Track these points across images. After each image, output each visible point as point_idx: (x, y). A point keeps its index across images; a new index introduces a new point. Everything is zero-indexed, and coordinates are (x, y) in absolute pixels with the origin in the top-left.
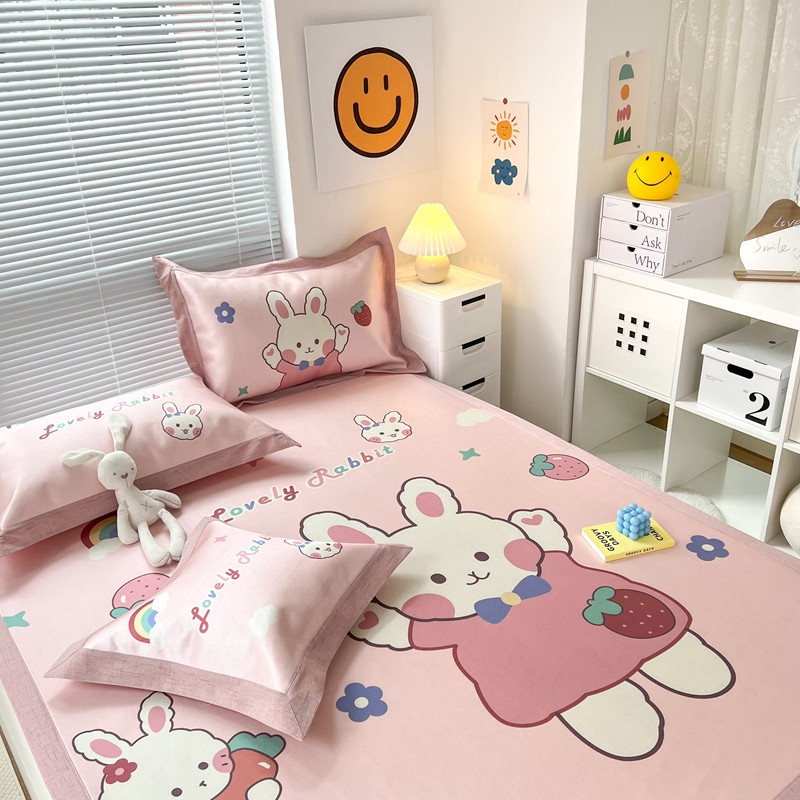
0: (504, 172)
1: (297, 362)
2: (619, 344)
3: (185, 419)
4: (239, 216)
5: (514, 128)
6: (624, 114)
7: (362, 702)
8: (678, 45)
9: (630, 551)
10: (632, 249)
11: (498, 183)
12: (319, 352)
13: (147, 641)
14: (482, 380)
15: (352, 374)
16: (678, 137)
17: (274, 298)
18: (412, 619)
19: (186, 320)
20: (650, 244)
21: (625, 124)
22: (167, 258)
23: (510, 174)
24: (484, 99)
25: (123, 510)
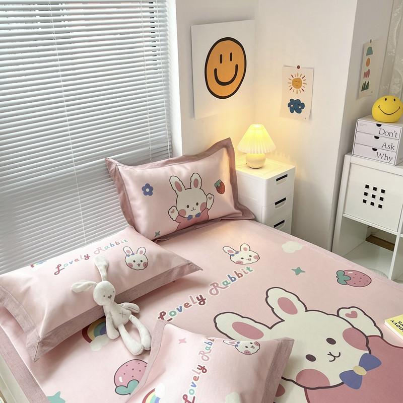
1: (187, 216)
2: (365, 201)
3: (138, 257)
4: (151, 133)
5: (303, 82)
6: (367, 74)
8: (395, 36)
10: (375, 150)
11: (292, 112)
12: (198, 210)
14: (283, 221)
16: (393, 87)
17: (174, 180)
19: (124, 194)
20: (387, 147)
21: (367, 80)
22: (113, 159)
23: (300, 107)
24: (285, 66)
25: (109, 318)
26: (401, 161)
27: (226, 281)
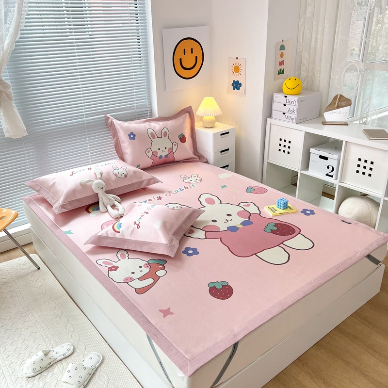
0: (236, 85)
1: (158, 156)
2: (280, 150)
3: (121, 171)
4: (136, 100)
5: (240, 68)
6: (282, 63)
7: (191, 252)
8: (301, 39)
9: (281, 213)
10: (284, 114)
11: (234, 89)
12: (166, 153)
13: (119, 232)
14: (228, 166)
15: (179, 162)
16: (302, 72)
17: (150, 131)
18: (206, 231)
19: (117, 139)
20: (291, 111)
21: (282, 67)
22: (110, 115)
23: (239, 86)
24: (229, 58)
26: (303, 120)
27: (177, 191)
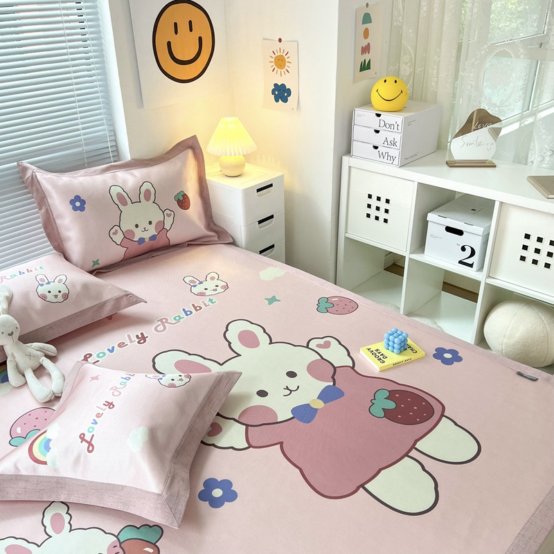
0: (281, 93)
1: (136, 239)
2: (368, 216)
3: (55, 287)
4: (83, 129)
5: (287, 60)
6: (366, 49)
7: (217, 493)
9: (395, 362)
10: (376, 148)
11: (277, 101)
12: (152, 231)
13: (45, 463)
14: (273, 246)
15: (178, 246)
16: (403, 67)
17: (115, 191)
18: (247, 426)
19: (47, 210)
20: (389, 143)
21: (367, 57)
22: (29, 163)
23: (286, 94)
24: (264, 39)
25: (12, 361)
26: (411, 160)
27: (179, 316)
